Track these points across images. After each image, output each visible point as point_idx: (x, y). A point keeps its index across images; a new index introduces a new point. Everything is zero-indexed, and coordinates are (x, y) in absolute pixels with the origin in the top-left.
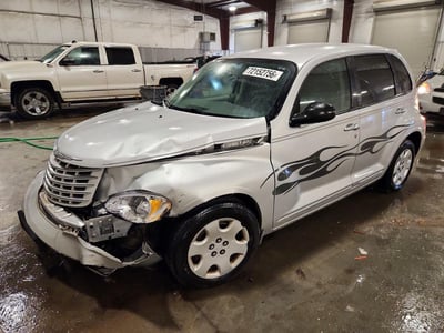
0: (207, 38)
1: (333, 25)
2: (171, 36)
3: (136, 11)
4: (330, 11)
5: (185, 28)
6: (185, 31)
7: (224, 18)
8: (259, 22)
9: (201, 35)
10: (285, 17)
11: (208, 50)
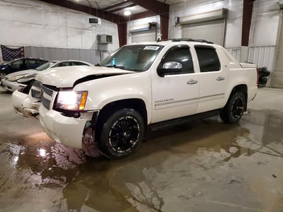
0: (104, 40)
1: (229, 25)
2: (67, 37)
3: (28, 12)
4: (225, 12)
5: (82, 30)
6: (81, 33)
7: (122, 23)
8: (152, 26)
9: (99, 37)
10: (178, 19)
11: (106, 51)
